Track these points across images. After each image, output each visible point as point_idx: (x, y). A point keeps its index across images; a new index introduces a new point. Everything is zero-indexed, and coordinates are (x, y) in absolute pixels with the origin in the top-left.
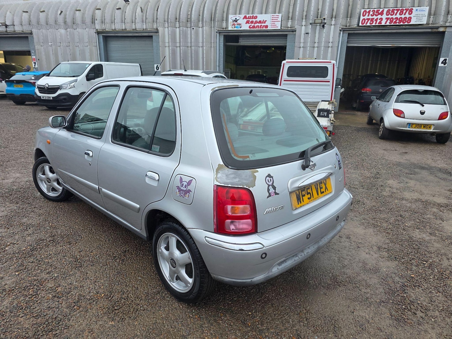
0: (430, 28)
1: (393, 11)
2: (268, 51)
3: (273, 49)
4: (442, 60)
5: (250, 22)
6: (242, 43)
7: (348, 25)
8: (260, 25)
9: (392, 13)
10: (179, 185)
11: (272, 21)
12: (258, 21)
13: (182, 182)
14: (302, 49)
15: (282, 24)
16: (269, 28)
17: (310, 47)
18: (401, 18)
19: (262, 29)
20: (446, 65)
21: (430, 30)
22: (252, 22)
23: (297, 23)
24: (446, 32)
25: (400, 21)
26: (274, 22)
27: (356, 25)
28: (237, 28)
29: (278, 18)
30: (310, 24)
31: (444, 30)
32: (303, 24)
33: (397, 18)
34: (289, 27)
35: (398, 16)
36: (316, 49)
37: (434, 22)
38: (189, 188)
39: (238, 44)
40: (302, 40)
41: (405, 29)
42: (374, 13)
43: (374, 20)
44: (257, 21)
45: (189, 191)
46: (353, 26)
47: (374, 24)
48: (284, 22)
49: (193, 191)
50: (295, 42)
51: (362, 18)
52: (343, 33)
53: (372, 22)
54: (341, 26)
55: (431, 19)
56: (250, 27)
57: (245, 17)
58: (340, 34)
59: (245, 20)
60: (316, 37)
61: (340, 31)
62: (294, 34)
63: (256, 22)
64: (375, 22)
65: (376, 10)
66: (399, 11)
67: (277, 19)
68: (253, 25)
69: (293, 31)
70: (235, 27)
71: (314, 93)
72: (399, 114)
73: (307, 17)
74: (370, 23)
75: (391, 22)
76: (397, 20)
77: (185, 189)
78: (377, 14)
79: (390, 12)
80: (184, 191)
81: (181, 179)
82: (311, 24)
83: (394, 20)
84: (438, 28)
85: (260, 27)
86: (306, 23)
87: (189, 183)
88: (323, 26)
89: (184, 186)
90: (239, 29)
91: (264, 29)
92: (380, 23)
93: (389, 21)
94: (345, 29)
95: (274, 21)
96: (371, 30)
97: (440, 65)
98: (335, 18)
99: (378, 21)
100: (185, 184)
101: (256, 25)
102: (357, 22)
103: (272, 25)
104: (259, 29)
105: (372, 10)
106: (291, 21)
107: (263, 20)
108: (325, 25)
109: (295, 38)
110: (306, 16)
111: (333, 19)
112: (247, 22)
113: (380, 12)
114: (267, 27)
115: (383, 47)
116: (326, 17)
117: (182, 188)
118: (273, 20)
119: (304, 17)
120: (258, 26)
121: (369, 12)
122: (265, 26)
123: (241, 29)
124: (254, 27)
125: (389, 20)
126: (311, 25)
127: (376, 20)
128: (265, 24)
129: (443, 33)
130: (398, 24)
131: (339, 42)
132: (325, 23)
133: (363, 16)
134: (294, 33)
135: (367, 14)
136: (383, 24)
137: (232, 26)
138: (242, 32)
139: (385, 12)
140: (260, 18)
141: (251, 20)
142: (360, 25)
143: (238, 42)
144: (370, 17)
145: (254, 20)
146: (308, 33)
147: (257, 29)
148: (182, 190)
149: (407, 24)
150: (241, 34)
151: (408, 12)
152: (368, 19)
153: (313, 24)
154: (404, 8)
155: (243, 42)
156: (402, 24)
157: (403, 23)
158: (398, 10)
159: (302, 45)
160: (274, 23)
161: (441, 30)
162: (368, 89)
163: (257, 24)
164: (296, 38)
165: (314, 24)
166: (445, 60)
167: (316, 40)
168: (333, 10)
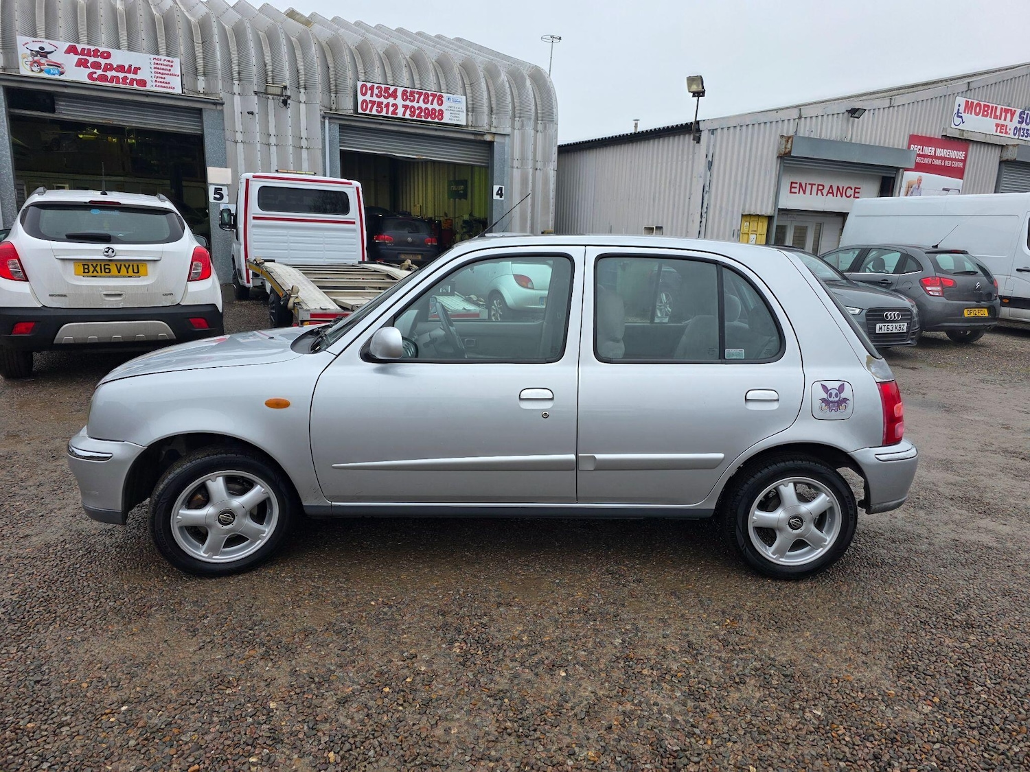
0: (473, 134)
1: (412, 93)
2: (81, 136)
3: (95, 131)
4: (496, 188)
5: (89, 65)
6: (68, 115)
7: (334, 108)
8: (121, 75)
9: (412, 98)
10: (825, 396)
11: (155, 73)
12: (115, 66)
13: (828, 391)
14: (240, 146)
15: (184, 82)
16: (149, 88)
17: (262, 143)
18: (427, 109)
19: (128, 86)
20: (503, 199)
21: (472, 137)
22: (96, 65)
23: (223, 87)
24: (495, 143)
25: (427, 115)
26: (163, 74)
27: (352, 111)
28: (49, 72)
29: (172, 66)
30: (253, 94)
31: (492, 140)
32: (235, 92)
33: (420, 108)
34: (201, 92)
35: (421, 104)
36: (273, 149)
37: (474, 124)
38: (843, 395)
39: (55, 116)
40: (239, 127)
41: (436, 130)
42: (380, 92)
43: (383, 106)
44: (111, 65)
45: (845, 400)
46: (346, 111)
47: (384, 113)
48: (186, 80)
49: (850, 397)
50: (224, 129)
51: (360, 98)
52: (329, 123)
53: (379, 109)
54: (323, 108)
55: (470, 117)
56: (90, 76)
57: (72, 50)
58: (323, 123)
59: (74, 58)
60: (270, 124)
61: (324, 117)
62: (220, 111)
63: (109, 67)
64: (385, 109)
65: (383, 86)
66: (422, 97)
67: (169, 68)
68: (99, 72)
69: (215, 104)
70: (42, 70)
71: (326, 246)
72: (524, 283)
73: (243, 76)
74: (377, 111)
75: (413, 114)
76: (421, 112)
77: (837, 399)
78: (386, 95)
79: (408, 94)
80: (837, 402)
81: (824, 387)
82: (256, 93)
83: (417, 112)
84: (483, 135)
85: (121, 80)
86: (243, 90)
87: (841, 389)
88: (285, 103)
89: (833, 395)
90: (57, 77)
91: (135, 86)
92: (394, 112)
93: (408, 112)
94: (334, 116)
95: (161, 71)
96: (381, 124)
97: (496, 197)
98: (305, 89)
99: (391, 109)
100: (834, 392)
101: (109, 74)
102: (352, 104)
103: (156, 81)
104: (121, 85)
105: (376, 85)
106: (203, 78)
107: (130, 66)
108: (289, 101)
109: (223, 120)
110: (239, 74)
111: (302, 91)
112: (81, 63)
113: (390, 92)
114: (143, 83)
115: (404, 159)
116: (287, 83)
117: (830, 399)
118: (157, 70)
119: (236, 76)
120: (118, 78)
121: (372, 88)
122: (137, 80)
123: (62, 77)
124: (103, 78)
125: (408, 110)
126: (256, 97)
127: (387, 105)
128: (137, 77)
129: (491, 143)
130: (423, 119)
131: (324, 139)
132: (289, 97)
133: (364, 94)
134: (219, 108)
135: (369, 92)
136: (400, 115)
137: (31, 65)
138: (66, 86)
139: (399, 93)
140: (120, 57)
141: (91, 59)
142: (360, 111)
143: (53, 111)
144: (375, 98)
145: (103, 62)
146: (252, 113)
147: (114, 84)
148: (831, 402)
149: (438, 121)
150: (66, 90)
151: (436, 99)
152: (373, 103)
153: (261, 95)
154: (429, 93)
155: (66, 112)
156: (429, 119)
157: (432, 118)
158: (420, 94)
159: (239, 137)
160: (161, 78)
161: (488, 138)
162: (386, 237)
163: (114, 73)
164: (225, 119)
165: (263, 94)
166: (501, 189)
167: (272, 131)
168: (298, 71)
